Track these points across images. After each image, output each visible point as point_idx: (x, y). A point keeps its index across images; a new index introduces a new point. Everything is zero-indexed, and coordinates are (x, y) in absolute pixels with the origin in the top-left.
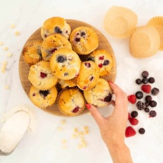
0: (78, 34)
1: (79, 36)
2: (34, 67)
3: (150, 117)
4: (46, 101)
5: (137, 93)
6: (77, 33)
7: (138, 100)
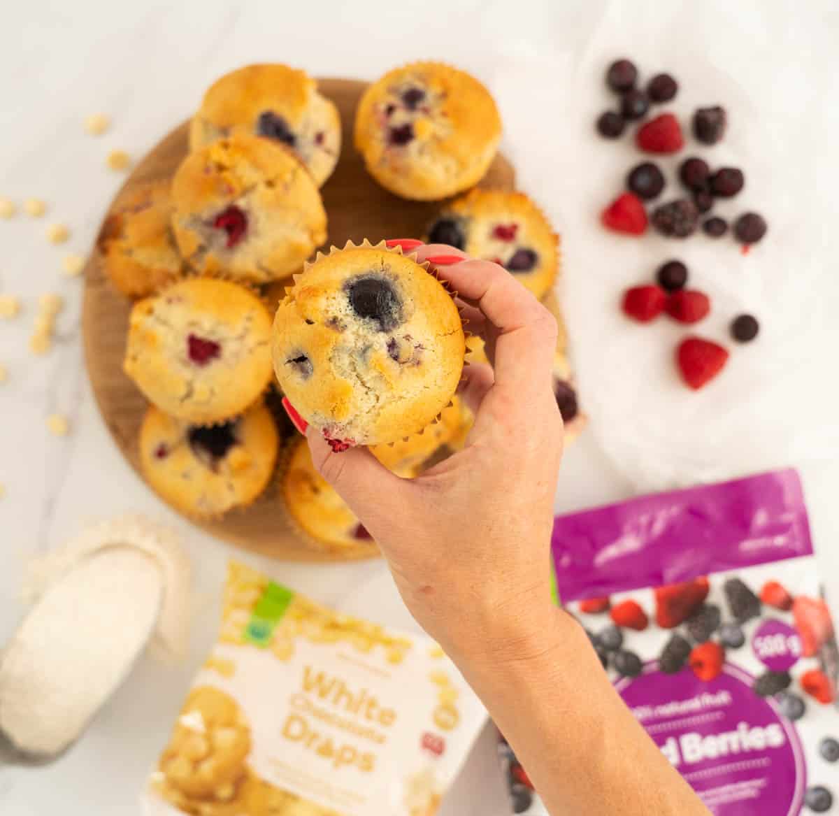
0: (390, 110)
1: (400, 117)
2: (150, 312)
3: (745, 250)
4: (220, 482)
5: (633, 177)
6: (382, 107)
7: (650, 207)
